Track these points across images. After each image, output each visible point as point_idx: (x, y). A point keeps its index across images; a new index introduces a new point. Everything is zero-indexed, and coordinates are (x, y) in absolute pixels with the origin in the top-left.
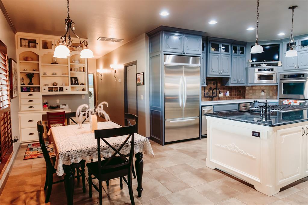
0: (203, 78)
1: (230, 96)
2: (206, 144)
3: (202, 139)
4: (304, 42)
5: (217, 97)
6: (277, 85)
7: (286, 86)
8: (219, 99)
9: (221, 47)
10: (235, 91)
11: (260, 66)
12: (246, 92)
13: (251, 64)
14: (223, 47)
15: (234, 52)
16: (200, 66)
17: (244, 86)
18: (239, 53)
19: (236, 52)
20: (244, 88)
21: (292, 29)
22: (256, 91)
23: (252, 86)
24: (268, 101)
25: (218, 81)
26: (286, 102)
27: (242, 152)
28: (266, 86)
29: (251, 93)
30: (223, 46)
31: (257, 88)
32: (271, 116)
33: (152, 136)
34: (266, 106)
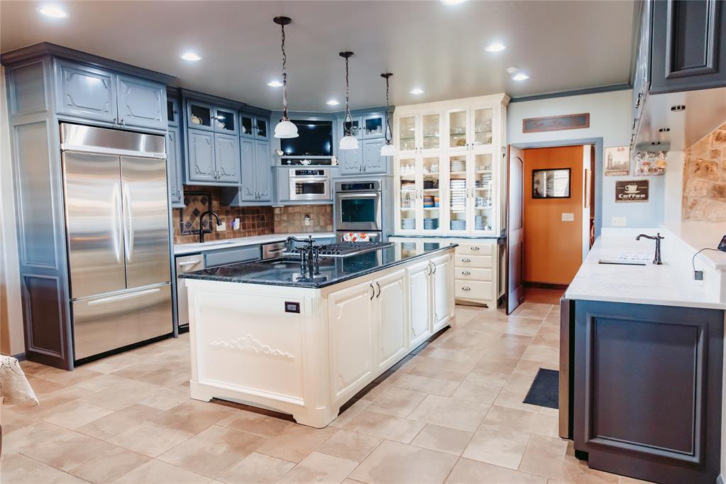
0: (175, 189)
1: (242, 230)
2: (189, 346)
3: (180, 336)
4: (370, 123)
5: (214, 233)
6: (331, 203)
7: (347, 205)
8: (218, 236)
9: (216, 116)
10: (253, 218)
11: (300, 163)
12: (276, 219)
13: (282, 160)
14: (221, 117)
15: (244, 130)
16: (165, 157)
17: (271, 207)
18: (256, 134)
19: (248, 131)
20: (270, 210)
21: (347, 95)
22: (294, 216)
23: (286, 207)
24: (314, 236)
25: (213, 196)
26: (348, 237)
27: (267, 349)
28: (312, 206)
29: (285, 221)
30: (219, 113)
31: (297, 209)
32: (320, 268)
33: (31, 349)
34: (311, 248)
